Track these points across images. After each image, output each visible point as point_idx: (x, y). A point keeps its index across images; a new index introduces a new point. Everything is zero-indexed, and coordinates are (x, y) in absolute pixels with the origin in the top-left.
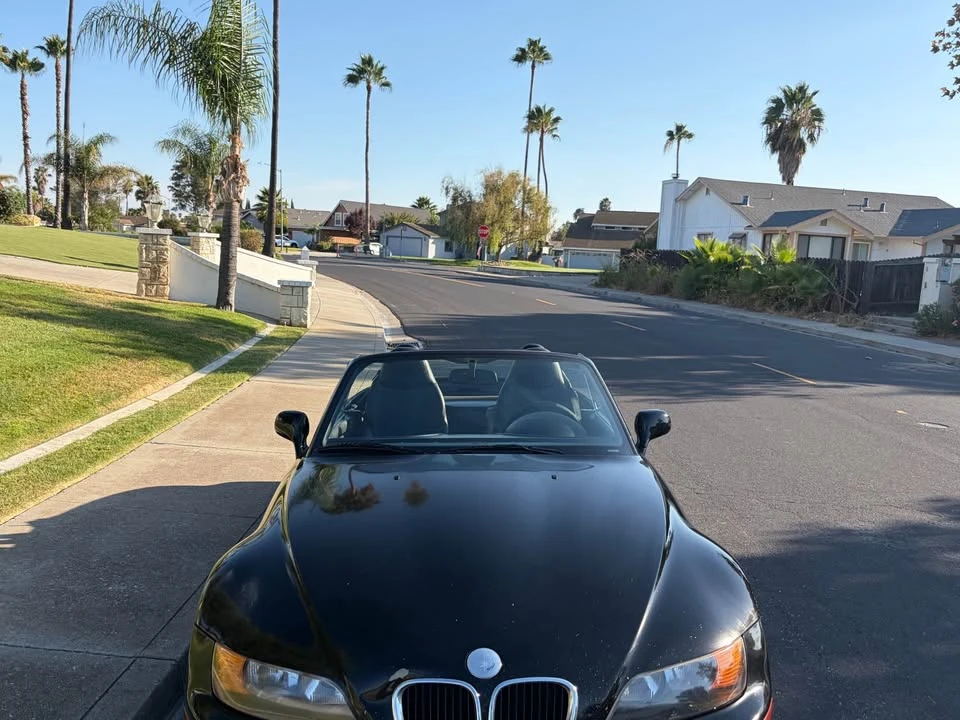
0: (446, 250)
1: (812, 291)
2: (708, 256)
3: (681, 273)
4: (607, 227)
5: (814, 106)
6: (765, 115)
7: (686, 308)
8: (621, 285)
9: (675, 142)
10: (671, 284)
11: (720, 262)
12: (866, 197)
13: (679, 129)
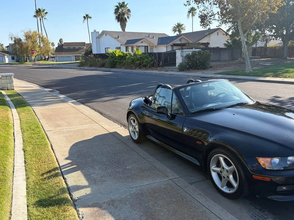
0: (12, 59)
1: (149, 62)
2: (115, 55)
3: (107, 60)
4: (68, 48)
5: (127, 8)
6: (114, 11)
7: (112, 70)
8: (87, 65)
9: (86, 20)
10: (105, 64)
11: (119, 56)
12: (149, 34)
13: (87, 15)
